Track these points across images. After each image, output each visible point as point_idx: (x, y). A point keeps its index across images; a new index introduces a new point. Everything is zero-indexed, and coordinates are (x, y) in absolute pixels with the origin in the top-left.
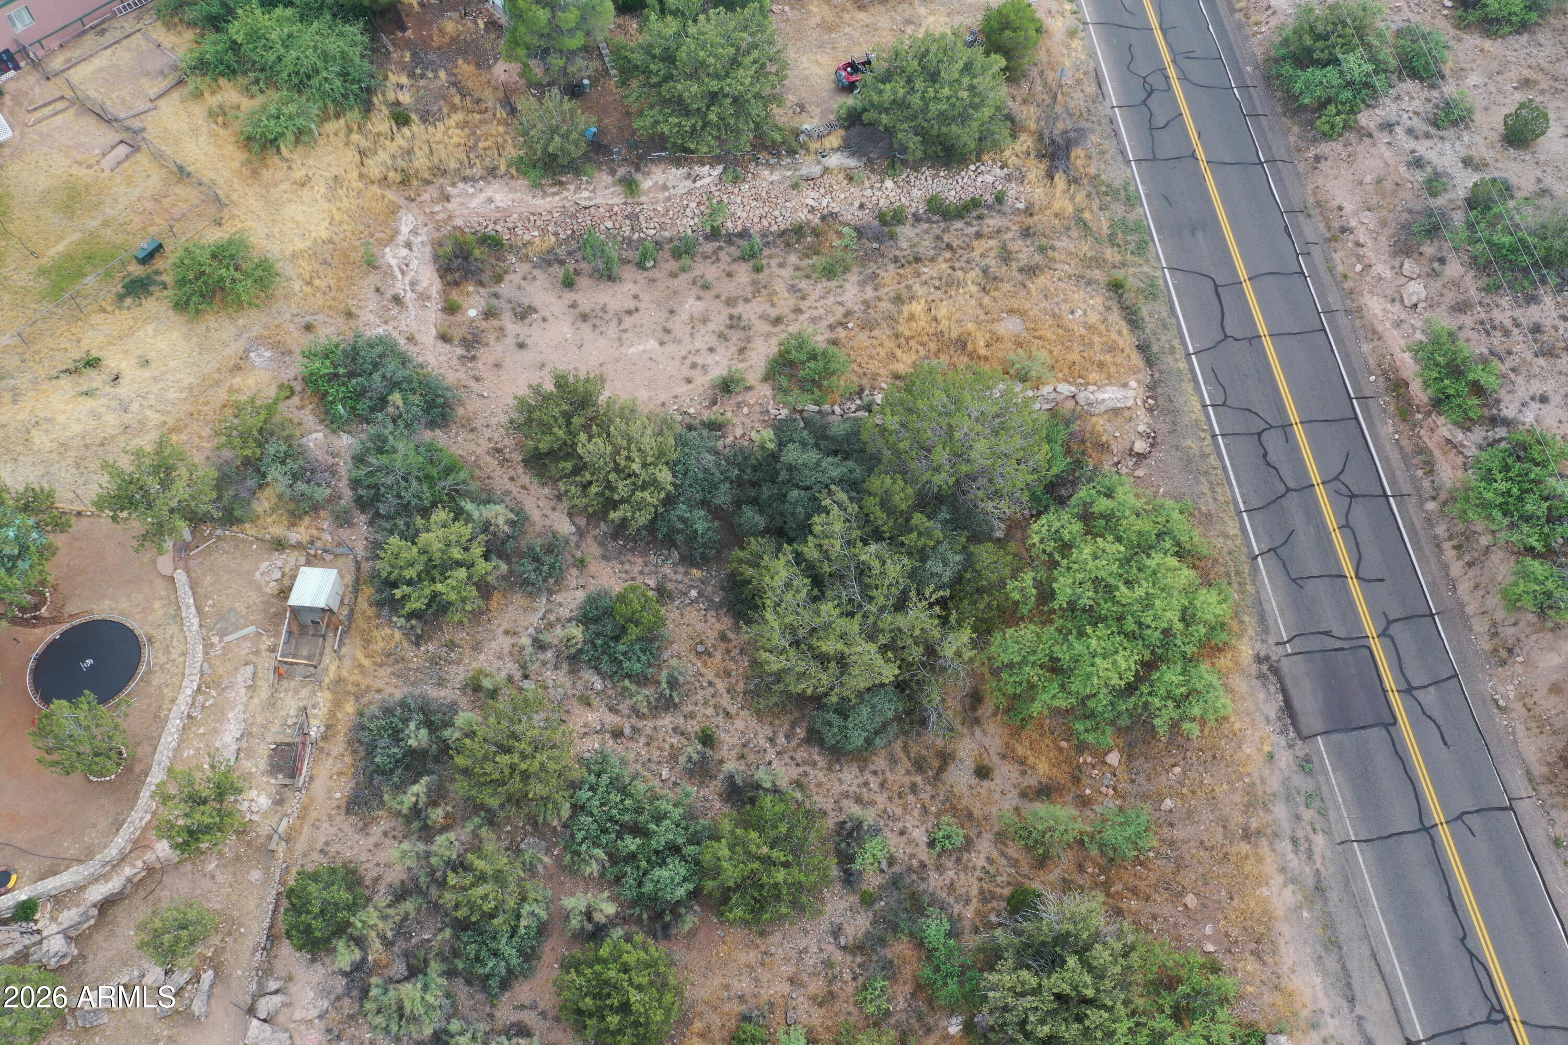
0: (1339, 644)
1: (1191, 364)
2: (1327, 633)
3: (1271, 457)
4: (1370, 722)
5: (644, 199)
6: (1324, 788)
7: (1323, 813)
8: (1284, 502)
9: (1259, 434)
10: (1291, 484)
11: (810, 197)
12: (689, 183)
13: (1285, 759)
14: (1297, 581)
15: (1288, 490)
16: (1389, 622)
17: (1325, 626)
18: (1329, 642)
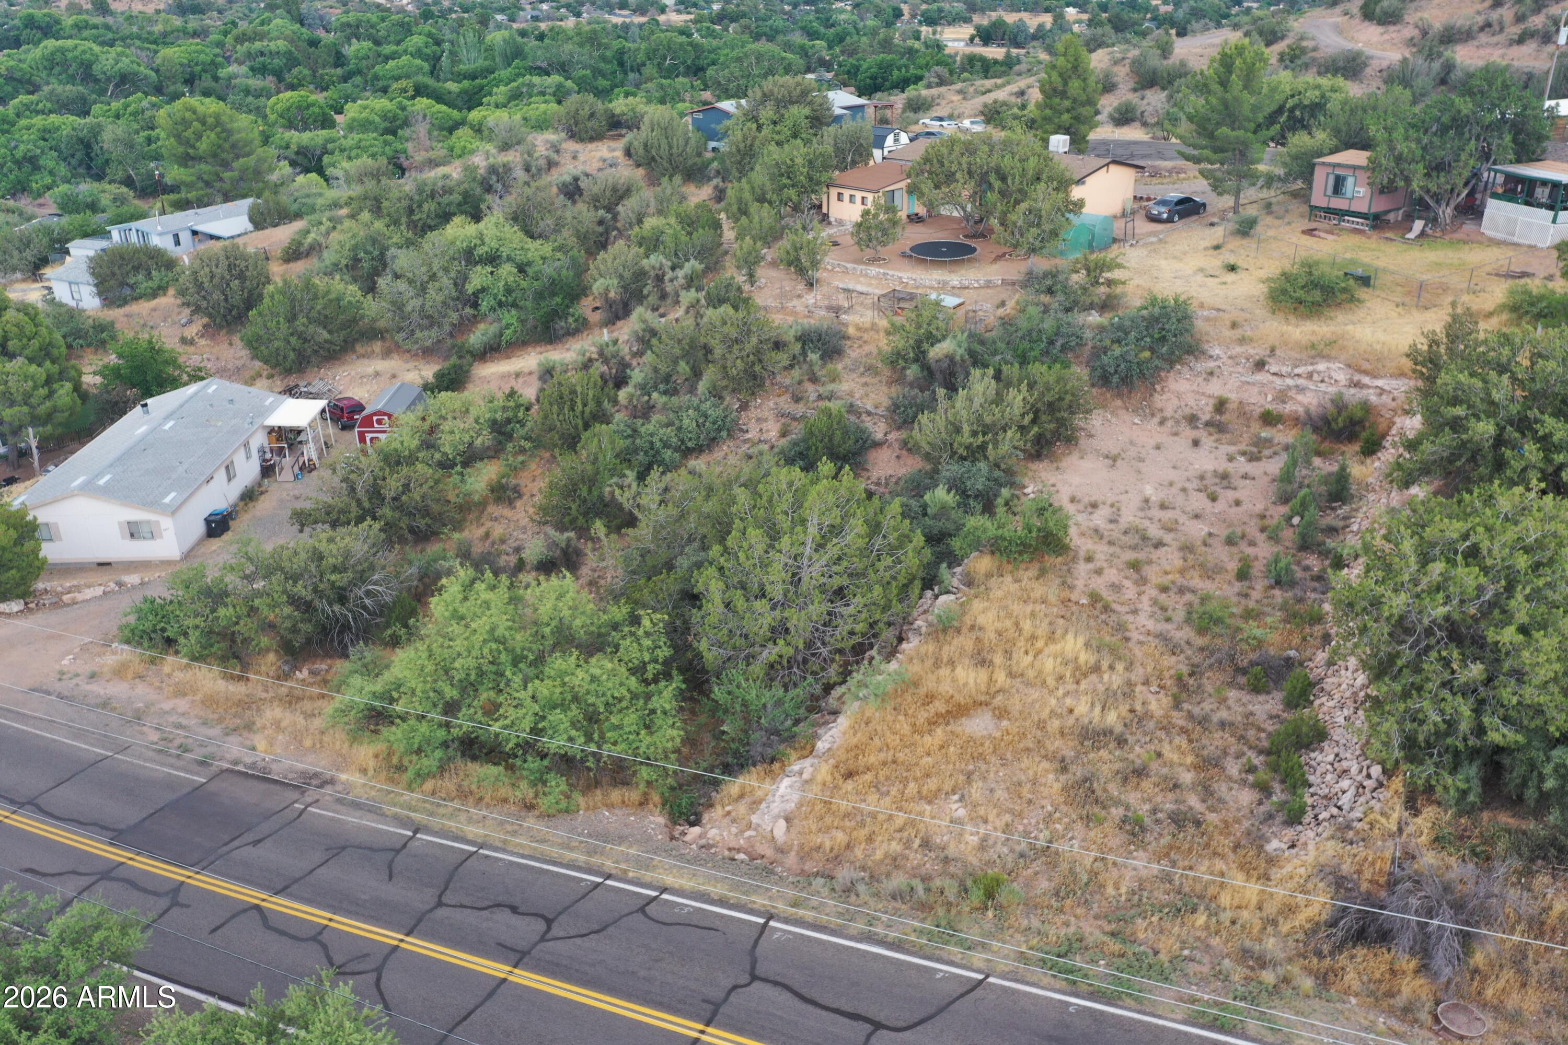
0: (236, 843)
1: (751, 912)
3: (504, 916)
8: (433, 893)
10: (441, 912)
14: (340, 849)
15: (440, 904)
16: (175, 903)
17: (267, 843)
18: (249, 837)
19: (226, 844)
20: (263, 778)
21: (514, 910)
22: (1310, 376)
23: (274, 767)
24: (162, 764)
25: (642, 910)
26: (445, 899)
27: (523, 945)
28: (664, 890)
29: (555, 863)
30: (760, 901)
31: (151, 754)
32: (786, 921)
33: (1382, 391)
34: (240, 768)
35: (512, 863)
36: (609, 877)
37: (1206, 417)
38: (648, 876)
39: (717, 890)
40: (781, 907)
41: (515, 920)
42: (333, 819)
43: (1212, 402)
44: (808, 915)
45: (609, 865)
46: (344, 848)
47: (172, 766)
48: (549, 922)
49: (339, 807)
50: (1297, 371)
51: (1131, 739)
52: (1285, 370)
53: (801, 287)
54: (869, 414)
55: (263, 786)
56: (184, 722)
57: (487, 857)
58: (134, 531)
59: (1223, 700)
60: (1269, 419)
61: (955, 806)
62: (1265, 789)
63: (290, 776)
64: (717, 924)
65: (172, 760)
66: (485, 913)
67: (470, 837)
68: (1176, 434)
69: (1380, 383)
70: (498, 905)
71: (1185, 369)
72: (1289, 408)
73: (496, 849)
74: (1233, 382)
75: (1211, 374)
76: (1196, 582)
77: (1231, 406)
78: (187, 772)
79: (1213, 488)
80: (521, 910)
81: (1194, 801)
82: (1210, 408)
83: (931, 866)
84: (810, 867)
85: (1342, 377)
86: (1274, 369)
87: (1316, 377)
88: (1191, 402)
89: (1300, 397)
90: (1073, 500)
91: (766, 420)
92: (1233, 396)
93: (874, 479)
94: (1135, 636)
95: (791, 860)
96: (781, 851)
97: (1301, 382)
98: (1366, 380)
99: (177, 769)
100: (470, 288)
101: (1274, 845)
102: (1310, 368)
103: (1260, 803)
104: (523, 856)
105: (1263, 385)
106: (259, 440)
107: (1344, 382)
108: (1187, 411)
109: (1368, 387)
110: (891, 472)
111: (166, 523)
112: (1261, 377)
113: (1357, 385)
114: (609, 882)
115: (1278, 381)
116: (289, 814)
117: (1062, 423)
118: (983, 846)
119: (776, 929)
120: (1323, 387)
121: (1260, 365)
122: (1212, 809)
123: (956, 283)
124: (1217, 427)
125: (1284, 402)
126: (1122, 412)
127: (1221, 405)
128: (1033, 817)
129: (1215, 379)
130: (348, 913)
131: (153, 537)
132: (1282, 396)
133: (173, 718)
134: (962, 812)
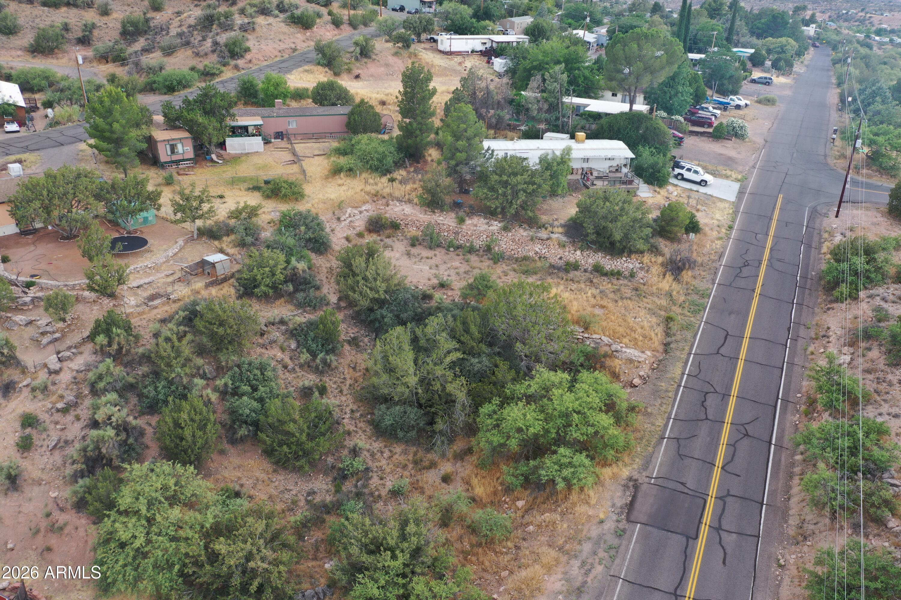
0: (686, 491)
1: (689, 357)
2: (682, 484)
3: (707, 404)
4: (678, 531)
5: (464, 227)
6: (623, 548)
7: (613, 558)
8: (700, 423)
10: (710, 417)
11: (538, 247)
12: (486, 226)
13: (610, 525)
14: (681, 456)
15: (707, 419)
16: (729, 495)
17: (683, 480)
18: (681, 488)
19: (687, 494)
20: (631, 506)
21: (703, 402)
23: (619, 505)
24: (627, 550)
25: (695, 376)
28: (683, 374)
30: (683, 356)
31: (617, 561)
41: (709, 400)
42: (660, 466)
43: (344, 240)
47: (628, 545)
48: (707, 393)
49: (651, 467)
50: (347, 216)
52: (344, 217)
55: (640, 500)
57: (676, 415)
60: (361, 236)
63: (628, 494)
66: (707, 408)
67: (664, 422)
69: (364, 208)
70: (703, 406)
72: (359, 229)
73: (670, 415)
74: (340, 230)
75: (333, 230)
77: (351, 238)
78: (632, 536)
80: (703, 400)
82: (346, 242)
85: (356, 211)
86: (342, 219)
87: (352, 216)
88: (341, 243)
89: (357, 224)
97: (350, 219)
98: (361, 209)
99: (631, 542)
102: (347, 213)
104: (673, 406)
105: (346, 226)
107: (358, 213)
109: (364, 211)
112: (342, 224)
113: (361, 212)
114: (683, 385)
115: (347, 223)
116: (660, 482)
119: (695, 352)
120: (357, 218)
121: (339, 220)
125: (356, 228)
127: (348, 240)
129: (336, 232)
130: (719, 439)
132: (353, 227)
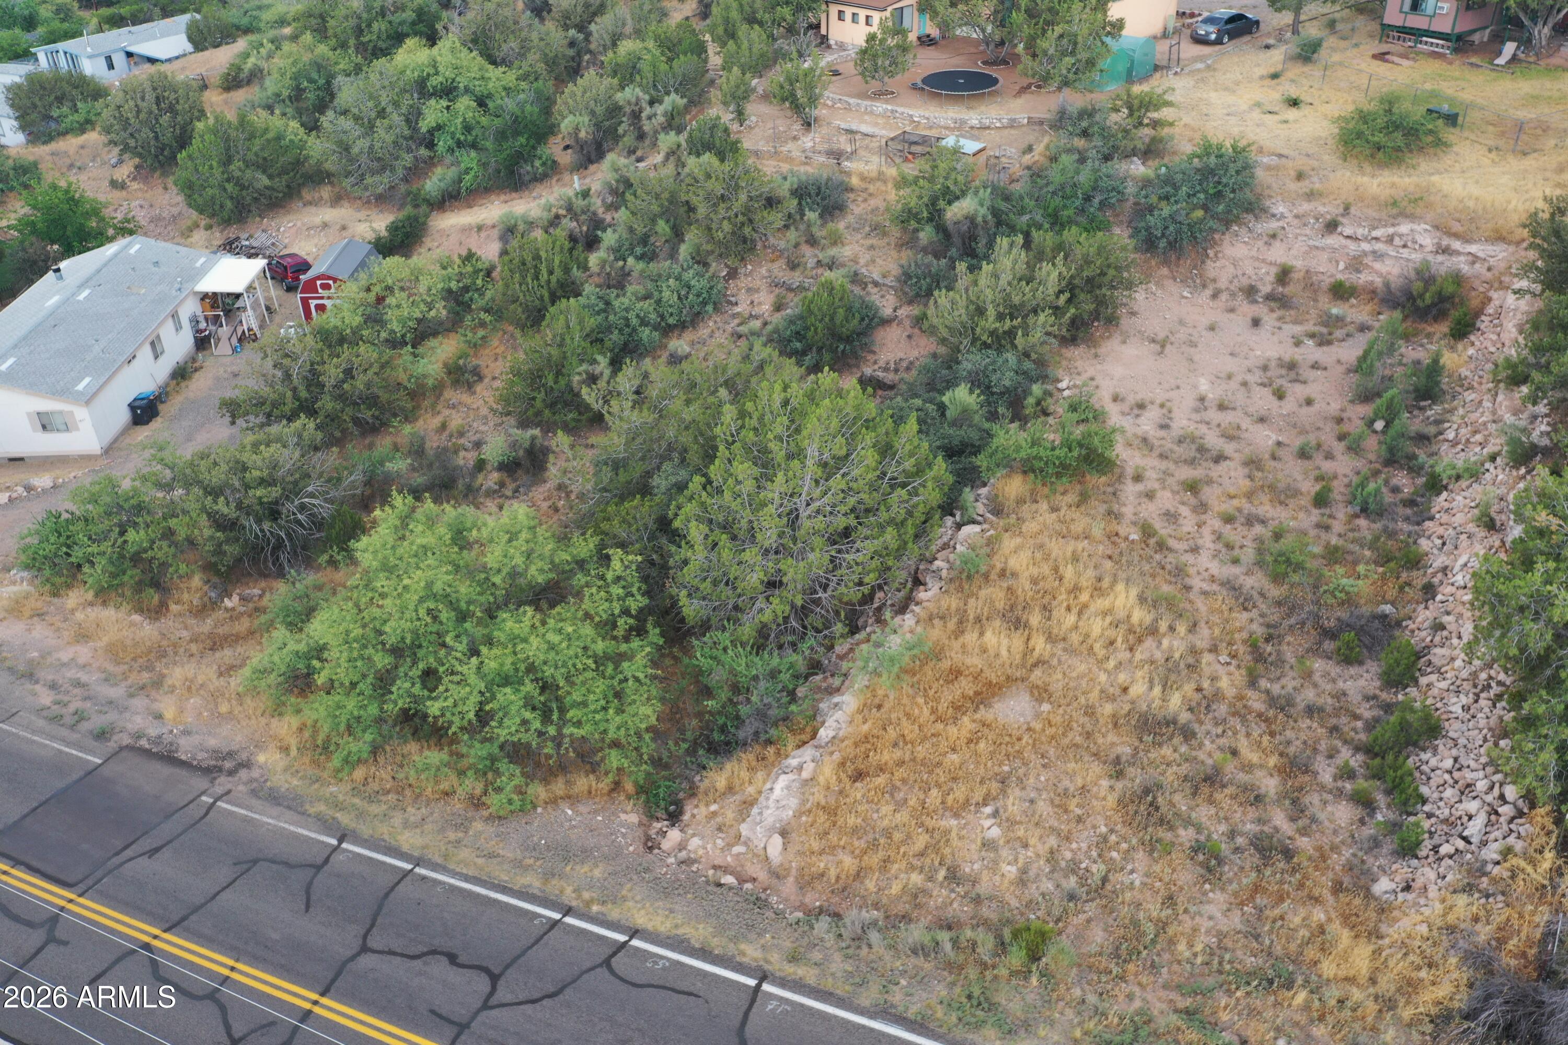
0: (129, 853)
1: (740, 968)
2: (155, 851)
3: (439, 968)
8: (357, 931)
9: (494, 979)
10: (367, 961)
14: (250, 864)
15: (365, 949)
16: (51, 939)
17: (165, 854)
18: (146, 844)
19: (117, 854)
20: (169, 758)
21: (452, 958)
22: (1390, 240)
23: (183, 742)
24: (53, 738)
25: (607, 963)
26: (372, 943)
27: (461, 1013)
28: (635, 933)
29: (504, 890)
30: (751, 952)
31: (41, 723)
32: (783, 983)
33: (1474, 259)
34: (144, 743)
35: (453, 888)
36: (568, 911)
37: (1266, 289)
38: (614, 914)
39: (698, 933)
40: (777, 963)
41: (455, 976)
42: (246, 819)
43: (1274, 270)
44: (809, 974)
45: (569, 897)
46: (255, 862)
47: (63, 741)
49: (254, 802)
50: (1375, 233)
51: (1200, 730)
52: (1360, 232)
53: (797, 126)
54: (876, 284)
55: (166, 770)
56: (84, 677)
57: (424, 878)
58: (45, 423)
59: (1308, 675)
60: (1340, 292)
61: (987, 823)
62: (1366, 803)
63: (201, 756)
64: (698, 987)
65: (64, 732)
66: (417, 963)
67: (405, 848)
68: (1232, 310)
69: (1473, 248)
70: (434, 952)
71: (1243, 231)
72: (1364, 278)
73: (435, 867)
74: (1299, 246)
75: (1274, 236)
76: (1265, 508)
77: (1295, 276)
78: (81, 748)
79: (1280, 382)
80: (462, 959)
81: (1279, 819)
82: (1271, 278)
83: (960, 909)
84: (814, 899)
85: (1428, 241)
86: (1348, 231)
87: (1397, 241)
88: (1250, 271)
89: (1377, 266)
90: (1116, 399)
91: (757, 290)
92: (1298, 264)
93: (882, 363)
94: (1197, 583)
95: (789, 887)
96: (777, 875)
97: (1379, 246)
98: (1457, 245)
99: (68, 744)
100: (424, 126)
101: (1383, 886)
102: (1391, 230)
103: (1362, 822)
104: (467, 878)
105: (1334, 250)
106: (190, 308)
107: (1430, 248)
108: (1245, 282)
109: (1458, 253)
110: (901, 355)
111: (81, 413)
112: (1332, 241)
113: (1446, 251)
114: (569, 920)
115: (1352, 246)
116: (195, 811)
117: (1101, 302)
118: (1022, 881)
119: (771, 996)
120: (1405, 253)
121: (1332, 226)
122: (1303, 832)
123: (975, 122)
124: (1278, 301)
125: (1358, 271)
126: (1168, 283)
127: (1284, 275)
128: (1083, 841)
129: (1277, 244)
130: (256, 960)
131: (67, 430)
132: (1356, 264)
133: (71, 674)
134: (995, 832)
